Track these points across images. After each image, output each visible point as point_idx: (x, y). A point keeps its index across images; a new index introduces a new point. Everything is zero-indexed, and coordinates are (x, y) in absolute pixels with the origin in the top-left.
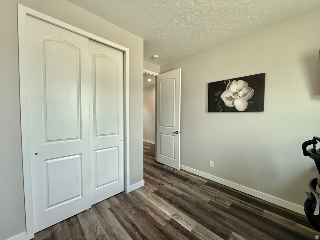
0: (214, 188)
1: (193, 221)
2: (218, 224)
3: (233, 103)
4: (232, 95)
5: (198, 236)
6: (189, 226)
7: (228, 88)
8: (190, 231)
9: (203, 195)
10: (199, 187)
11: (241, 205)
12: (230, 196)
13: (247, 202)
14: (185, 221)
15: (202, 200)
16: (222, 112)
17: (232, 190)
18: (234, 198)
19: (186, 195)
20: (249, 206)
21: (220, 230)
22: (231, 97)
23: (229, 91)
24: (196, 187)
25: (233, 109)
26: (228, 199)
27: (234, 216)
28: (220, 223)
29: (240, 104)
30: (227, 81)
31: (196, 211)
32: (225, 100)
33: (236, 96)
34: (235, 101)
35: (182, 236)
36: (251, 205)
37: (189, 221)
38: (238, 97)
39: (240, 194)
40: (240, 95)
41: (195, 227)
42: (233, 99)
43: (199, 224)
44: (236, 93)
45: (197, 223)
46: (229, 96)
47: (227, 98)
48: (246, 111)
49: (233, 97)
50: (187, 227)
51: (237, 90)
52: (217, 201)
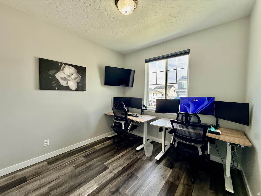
0: (60, 161)
1: (90, 183)
2: (97, 169)
3: (67, 83)
4: (66, 77)
5: (104, 182)
6: (93, 187)
7: (63, 70)
8: (98, 186)
9: (64, 170)
10: (49, 171)
11: (86, 154)
12: (75, 155)
13: (85, 150)
14: (87, 189)
15: (70, 172)
16: (57, 90)
17: (70, 152)
18: (78, 154)
19: (52, 184)
20: (89, 151)
21: (102, 169)
22: (65, 78)
23: (63, 72)
24: (47, 173)
25: (68, 88)
26: (77, 157)
27: (93, 159)
28: (96, 167)
29: (73, 85)
30: (61, 64)
31: (81, 179)
32: (60, 80)
33: (69, 78)
34: (69, 82)
35: (101, 193)
36: (88, 150)
37: (88, 186)
38: (71, 79)
39: (77, 150)
40: (72, 78)
41: (96, 183)
42: (67, 80)
43: (93, 180)
44: (69, 76)
45: (92, 181)
46: (63, 77)
47: (62, 78)
48: (77, 90)
49: (67, 78)
50: (93, 188)
51: (69, 73)
52: (76, 163)
